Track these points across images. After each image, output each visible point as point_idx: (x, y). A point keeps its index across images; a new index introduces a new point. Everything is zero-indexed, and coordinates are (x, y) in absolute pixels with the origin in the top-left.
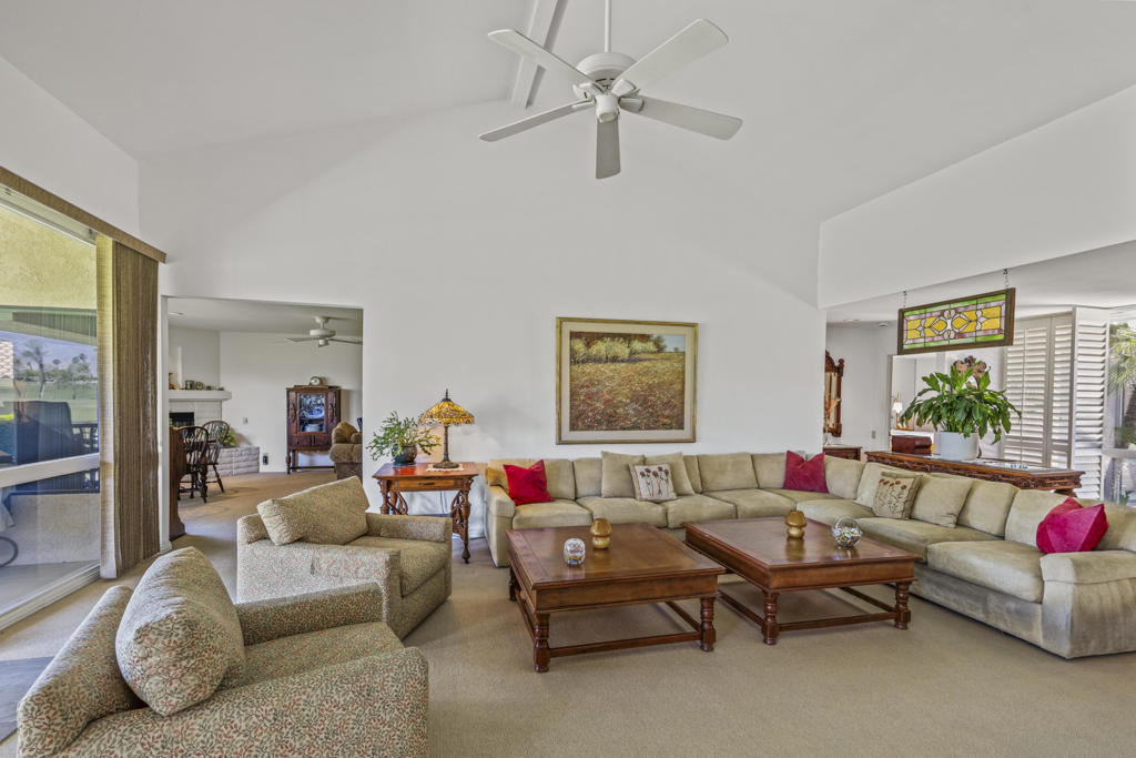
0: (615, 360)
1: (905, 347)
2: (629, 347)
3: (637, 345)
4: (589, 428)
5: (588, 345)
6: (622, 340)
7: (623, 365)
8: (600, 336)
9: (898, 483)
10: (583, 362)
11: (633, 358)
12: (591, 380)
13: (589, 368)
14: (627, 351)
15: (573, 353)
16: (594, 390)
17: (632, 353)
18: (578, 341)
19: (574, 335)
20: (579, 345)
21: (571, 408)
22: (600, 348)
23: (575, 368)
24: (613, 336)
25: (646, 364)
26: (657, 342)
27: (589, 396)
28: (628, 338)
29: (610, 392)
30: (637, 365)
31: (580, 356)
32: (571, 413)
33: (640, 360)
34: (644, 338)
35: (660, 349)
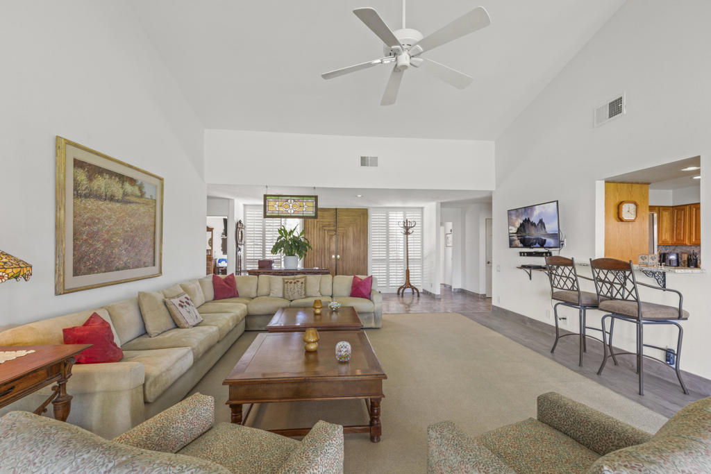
0: (112, 199)
1: (267, 214)
2: (122, 188)
3: (128, 187)
4: (91, 271)
5: (90, 179)
6: (117, 179)
7: (118, 205)
8: (101, 171)
9: (298, 281)
10: (86, 196)
11: (125, 200)
12: (92, 218)
13: (91, 204)
14: (121, 191)
15: (76, 185)
16: (95, 229)
17: (125, 194)
18: (80, 171)
19: (78, 164)
20: (82, 176)
21: (74, 250)
22: (100, 183)
23: (78, 202)
24: (112, 174)
25: (133, 206)
26: (141, 188)
27: (92, 235)
28: (122, 178)
29: (108, 231)
30: (128, 206)
31: (82, 189)
32: (74, 255)
33: (130, 202)
34: (132, 181)
35: (142, 195)
